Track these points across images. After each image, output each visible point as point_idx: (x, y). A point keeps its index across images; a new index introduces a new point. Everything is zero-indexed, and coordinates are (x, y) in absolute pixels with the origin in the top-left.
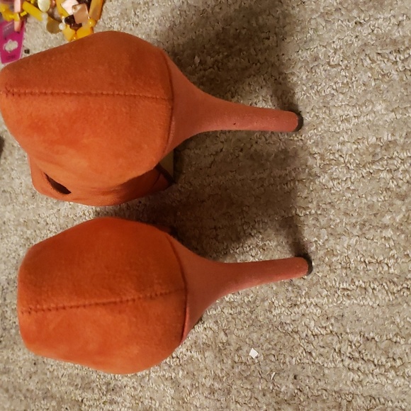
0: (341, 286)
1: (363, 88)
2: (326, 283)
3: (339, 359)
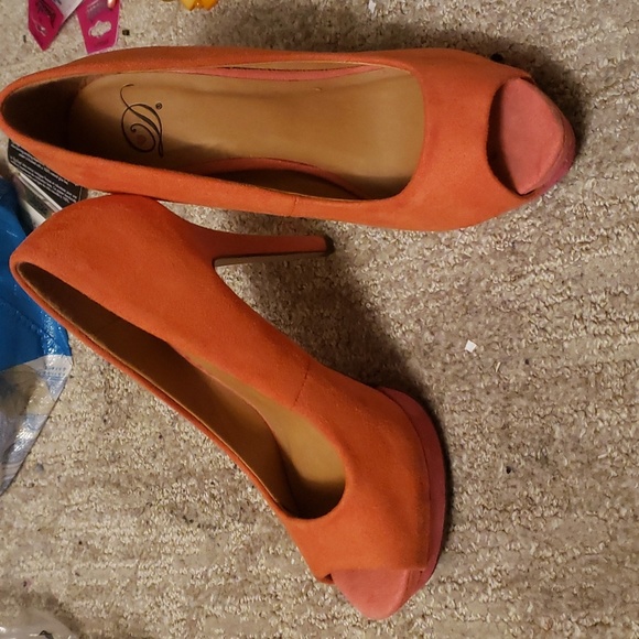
0: (578, 241)
1: (588, 6)
2: (559, 242)
3: (582, 326)
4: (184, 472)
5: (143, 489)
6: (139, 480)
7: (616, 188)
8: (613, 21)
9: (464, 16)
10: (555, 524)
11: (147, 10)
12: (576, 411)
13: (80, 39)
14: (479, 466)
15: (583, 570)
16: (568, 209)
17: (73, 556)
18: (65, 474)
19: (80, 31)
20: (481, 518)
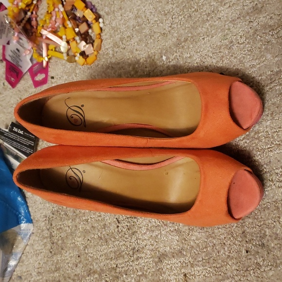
0: (267, 147)
1: (259, 50)
2: (258, 149)
3: (273, 184)
4: (92, 271)
6: (69, 278)
7: (280, 124)
8: (271, 55)
9: (205, 59)
10: (271, 273)
11: (61, 67)
12: (275, 222)
13: (31, 82)
14: (233, 251)
16: (260, 134)
18: (33, 279)
19: (30, 79)
20: (236, 275)
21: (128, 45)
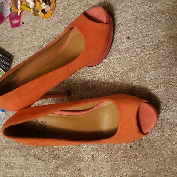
0: (150, 87)
1: (153, 26)
5: (26, 150)
6: (25, 147)
7: (160, 74)
8: (160, 30)
9: (119, 26)
10: (143, 162)
11: (29, 17)
13: (9, 24)
14: (122, 146)
15: (150, 174)
16: (147, 79)
17: (5, 168)
18: (3, 145)
19: (9, 22)
20: (123, 160)
21: (72, 9)
